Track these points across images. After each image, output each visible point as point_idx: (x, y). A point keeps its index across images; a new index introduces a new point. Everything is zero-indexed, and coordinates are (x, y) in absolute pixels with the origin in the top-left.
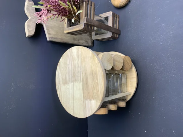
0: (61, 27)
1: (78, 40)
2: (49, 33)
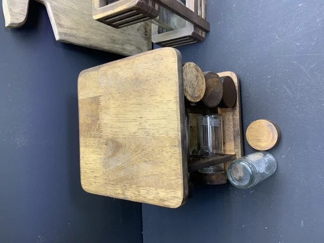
1: (122, 44)
2: (59, 24)
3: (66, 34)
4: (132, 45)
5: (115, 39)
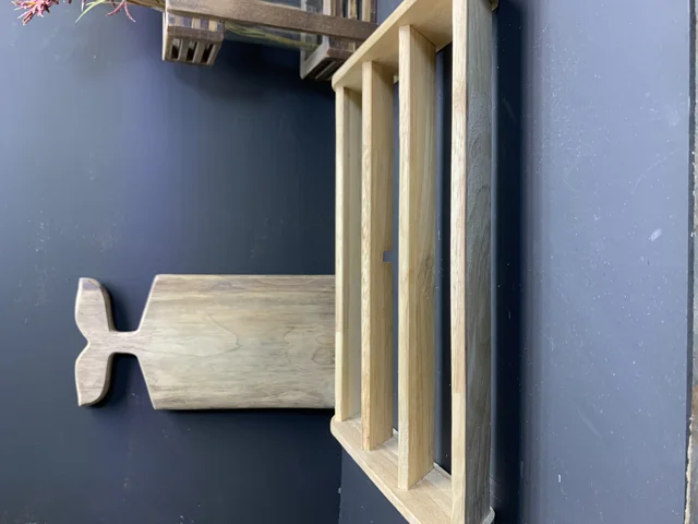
0: (200, 354)
2: (153, 386)
3: (165, 401)
4: (297, 390)
5: (259, 387)
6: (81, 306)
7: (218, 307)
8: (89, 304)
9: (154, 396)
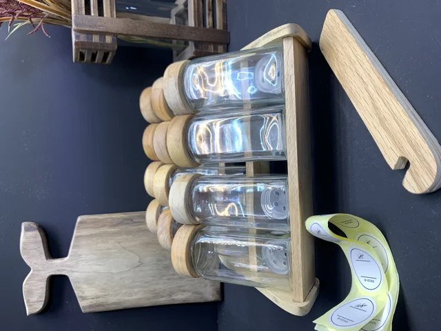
0: (113, 271)
1: (170, 296)
2: (81, 297)
6: (24, 243)
7: (125, 236)
8: (30, 242)
9: (82, 304)
